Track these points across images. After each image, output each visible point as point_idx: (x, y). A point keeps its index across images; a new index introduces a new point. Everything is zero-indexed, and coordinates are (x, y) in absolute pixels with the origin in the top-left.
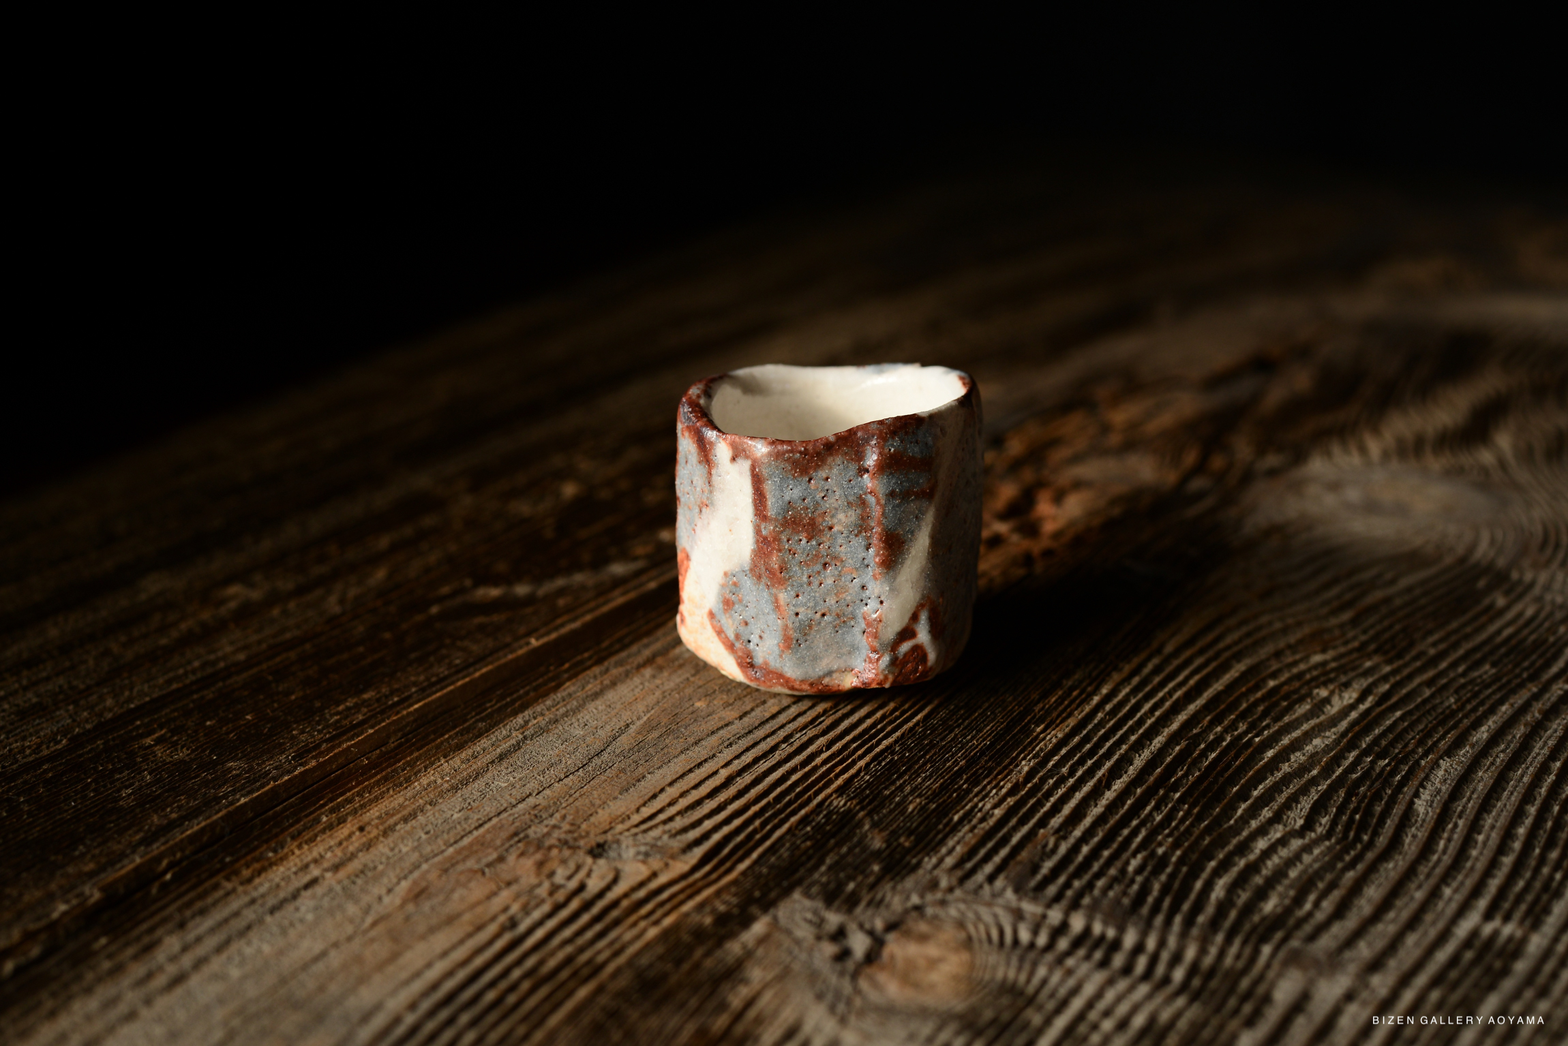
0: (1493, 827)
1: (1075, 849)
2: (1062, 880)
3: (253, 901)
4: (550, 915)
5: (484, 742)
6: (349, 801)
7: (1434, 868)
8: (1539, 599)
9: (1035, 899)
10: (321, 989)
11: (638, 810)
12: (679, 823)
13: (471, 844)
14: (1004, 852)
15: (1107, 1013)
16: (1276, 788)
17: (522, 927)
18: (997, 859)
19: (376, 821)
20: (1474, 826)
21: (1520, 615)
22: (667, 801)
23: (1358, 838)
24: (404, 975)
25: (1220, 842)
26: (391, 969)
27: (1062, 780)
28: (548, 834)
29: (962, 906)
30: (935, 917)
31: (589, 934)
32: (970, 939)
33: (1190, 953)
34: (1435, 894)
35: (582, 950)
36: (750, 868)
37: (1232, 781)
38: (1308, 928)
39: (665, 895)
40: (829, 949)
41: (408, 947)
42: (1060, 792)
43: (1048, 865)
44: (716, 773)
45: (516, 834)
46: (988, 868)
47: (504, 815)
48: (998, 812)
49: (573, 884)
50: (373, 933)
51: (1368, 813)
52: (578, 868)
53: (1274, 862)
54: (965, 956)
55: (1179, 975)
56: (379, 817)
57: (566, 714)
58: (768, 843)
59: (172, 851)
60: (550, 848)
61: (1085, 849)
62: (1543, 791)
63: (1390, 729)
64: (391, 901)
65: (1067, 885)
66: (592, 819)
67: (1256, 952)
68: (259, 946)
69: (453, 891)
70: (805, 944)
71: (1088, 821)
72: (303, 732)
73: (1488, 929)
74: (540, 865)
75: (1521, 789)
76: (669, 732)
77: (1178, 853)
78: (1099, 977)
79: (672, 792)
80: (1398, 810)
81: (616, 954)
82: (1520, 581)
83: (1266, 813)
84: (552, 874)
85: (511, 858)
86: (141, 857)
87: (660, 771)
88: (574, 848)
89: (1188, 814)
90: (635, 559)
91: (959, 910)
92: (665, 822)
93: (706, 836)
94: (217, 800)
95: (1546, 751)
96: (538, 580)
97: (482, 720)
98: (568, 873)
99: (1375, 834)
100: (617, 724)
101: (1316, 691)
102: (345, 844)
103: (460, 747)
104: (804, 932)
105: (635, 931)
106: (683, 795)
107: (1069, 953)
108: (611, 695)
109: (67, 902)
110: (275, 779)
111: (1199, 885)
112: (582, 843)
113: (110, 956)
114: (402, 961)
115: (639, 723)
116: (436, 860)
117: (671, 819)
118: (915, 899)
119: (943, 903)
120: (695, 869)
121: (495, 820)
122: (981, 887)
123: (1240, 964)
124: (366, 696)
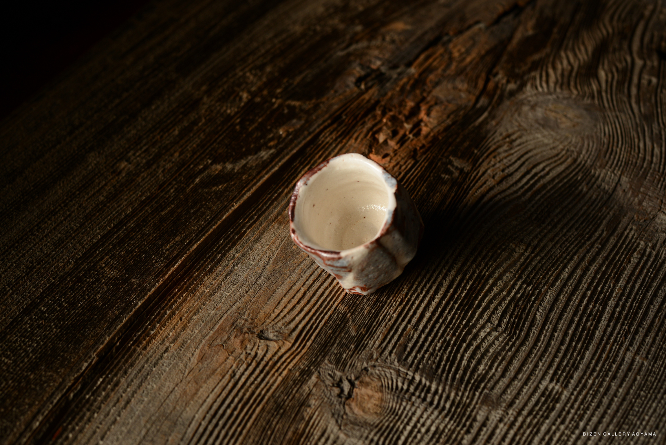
0: (561, 329)
1: (419, 337)
2: (414, 354)
3: (148, 360)
4: (246, 370)
5: (220, 268)
6: (176, 301)
7: (538, 352)
8: (599, 187)
9: (404, 365)
10: (175, 408)
11: (274, 311)
12: (288, 319)
13: (218, 329)
14: (396, 337)
15: (423, 425)
16: (491, 302)
17: (237, 376)
18: (393, 341)
19: (186, 315)
20: (555, 330)
21: (591, 198)
22: (284, 306)
23: (515, 333)
24: (201, 401)
25: (469, 333)
26: (196, 398)
27: (418, 296)
28: (244, 324)
29: (380, 369)
30: (372, 374)
31: (259, 379)
32: (382, 385)
33: (453, 395)
34: (536, 366)
35: (257, 388)
36: (311, 345)
37: (476, 298)
38: (492, 383)
39: (283, 359)
40: (336, 391)
41: (201, 387)
42: (417, 302)
43: (410, 345)
44: (300, 289)
45: (233, 324)
46: (390, 347)
47: (229, 312)
48: (395, 315)
49: (253, 353)
50: (189, 379)
51: (520, 318)
52: (255, 344)
53: (485, 345)
54: (380, 394)
55: (448, 406)
56: (186, 312)
57: (247, 251)
58: (317, 331)
59: (118, 333)
60: (246, 333)
61: (423, 336)
62: (582, 308)
63: (534, 269)
64: (194, 360)
65: (415, 357)
66: (259, 316)
67: (474, 395)
68: (152, 385)
69: (213, 356)
70: (329, 389)
71: (425, 320)
72: (156, 262)
73: (550, 387)
74: (242, 342)
75: (573, 309)
76: (284, 264)
77: (454, 339)
78: (422, 407)
79: (285, 300)
80: (530, 318)
81: (268, 390)
82: (594, 176)
83: (485, 317)
84: (246, 348)
85: (232, 338)
86: (109, 336)
87: (281, 288)
88: (253, 333)
89: (459, 316)
90: (270, 148)
91: (379, 370)
92: (283, 318)
93: (297, 326)
94: (131, 302)
95: (586, 286)
96: (235, 160)
97: (219, 253)
98: (251, 347)
99: (521, 330)
100: (265, 259)
101: (511, 244)
102: (176, 327)
103: (211, 270)
104: (329, 382)
105: (274, 378)
106: (289, 302)
107: (413, 394)
108: (263, 240)
109: (86, 361)
110: (149, 290)
111: (459, 356)
112: (255, 330)
113: (104, 389)
114: (199, 393)
115: (274, 257)
116: (207, 337)
117: (285, 316)
118: (365, 365)
119: (374, 366)
120: (293, 345)
121: (226, 315)
122: (387, 358)
123: (468, 401)
124: (176, 239)
